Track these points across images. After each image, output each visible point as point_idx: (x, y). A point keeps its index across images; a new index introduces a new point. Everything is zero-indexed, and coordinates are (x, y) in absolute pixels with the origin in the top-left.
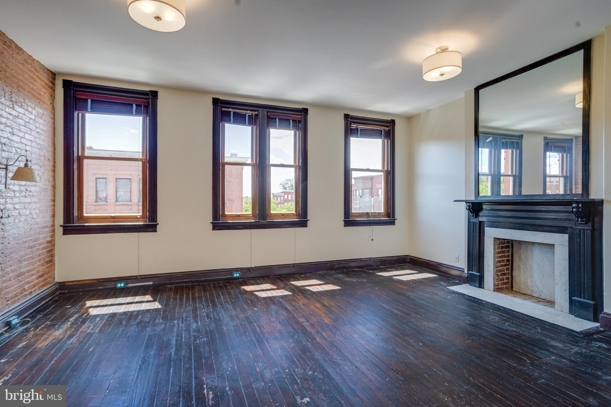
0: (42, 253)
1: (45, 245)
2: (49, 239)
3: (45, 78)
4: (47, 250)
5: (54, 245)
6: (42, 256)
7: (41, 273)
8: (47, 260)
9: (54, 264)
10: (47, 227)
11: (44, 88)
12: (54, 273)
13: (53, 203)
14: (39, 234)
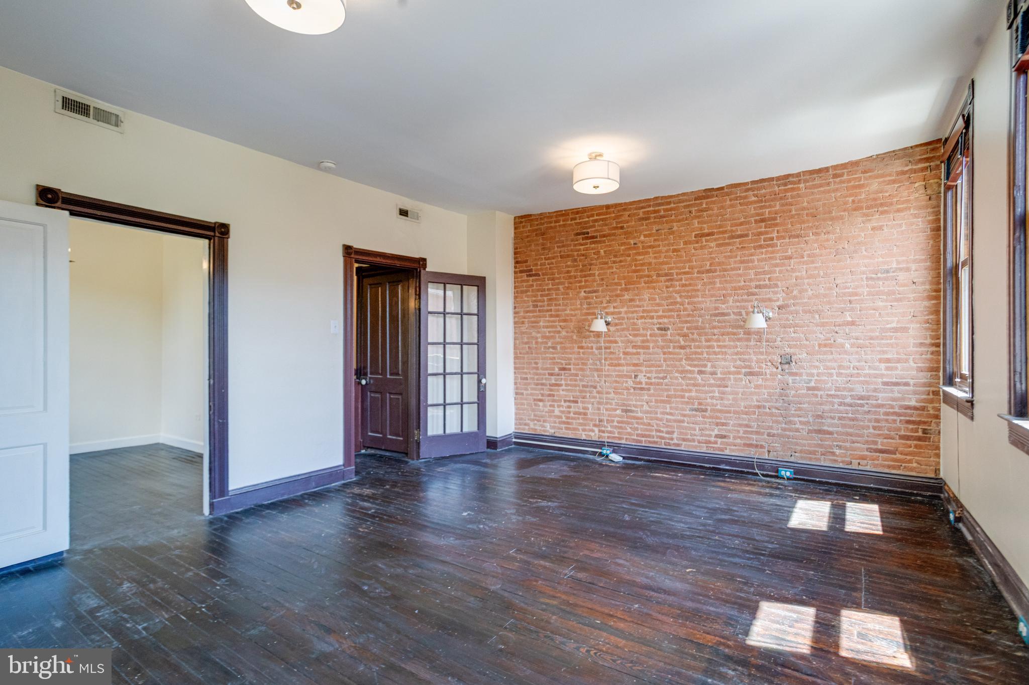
0: (887, 420)
1: (897, 410)
2: (913, 403)
3: (898, 166)
4: (902, 418)
5: (937, 417)
6: (883, 424)
7: (880, 447)
8: (902, 433)
9: (938, 448)
10: (907, 384)
11: (894, 182)
12: (939, 463)
13: (934, 349)
14: (875, 390)
